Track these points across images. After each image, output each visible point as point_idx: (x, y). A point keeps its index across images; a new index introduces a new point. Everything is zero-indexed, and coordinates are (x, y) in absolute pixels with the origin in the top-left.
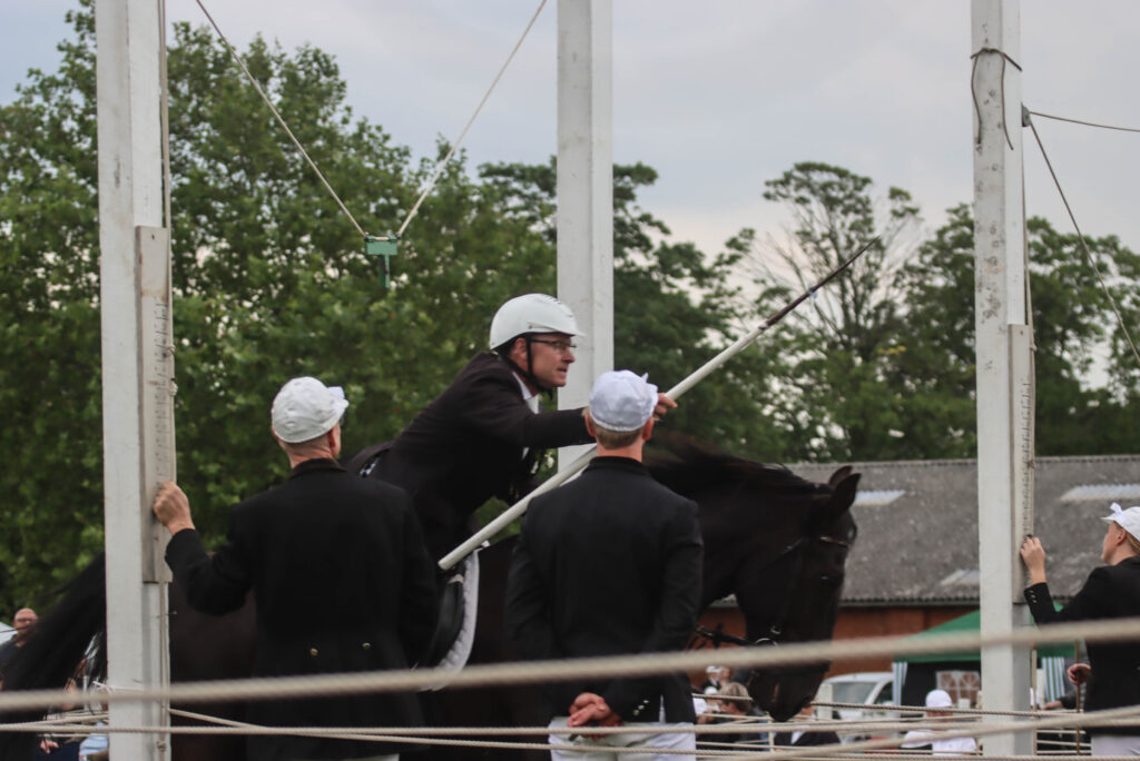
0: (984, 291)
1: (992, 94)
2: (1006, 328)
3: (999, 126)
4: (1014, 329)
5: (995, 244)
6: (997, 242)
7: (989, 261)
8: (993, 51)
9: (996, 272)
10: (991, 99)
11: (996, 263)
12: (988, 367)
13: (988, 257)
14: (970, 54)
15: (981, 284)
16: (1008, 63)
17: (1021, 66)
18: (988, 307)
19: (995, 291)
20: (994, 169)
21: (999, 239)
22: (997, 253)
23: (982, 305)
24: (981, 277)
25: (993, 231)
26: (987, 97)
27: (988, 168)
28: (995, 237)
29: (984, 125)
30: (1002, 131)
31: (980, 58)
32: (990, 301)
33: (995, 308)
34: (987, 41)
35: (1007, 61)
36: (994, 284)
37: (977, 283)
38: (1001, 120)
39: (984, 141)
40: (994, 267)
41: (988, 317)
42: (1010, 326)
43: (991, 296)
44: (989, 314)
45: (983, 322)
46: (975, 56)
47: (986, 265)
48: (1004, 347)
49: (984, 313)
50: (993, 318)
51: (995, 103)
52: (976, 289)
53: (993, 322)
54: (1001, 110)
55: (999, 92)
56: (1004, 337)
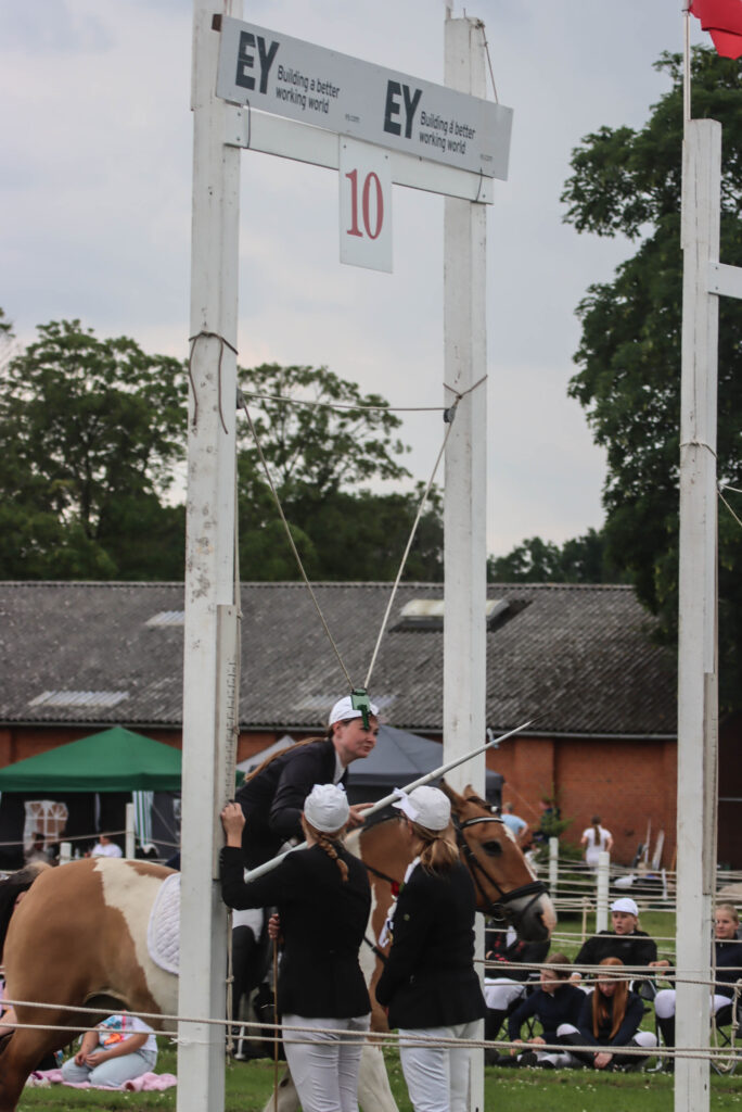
0: (195, 570)
1: (208, 377)
2: (215, 609)
3: (215, 409)
4: (223, 609)
5: (207, 525)
6: (208, 523)
7: (200, 541)
8: (211, 335)
9: (207, 553)
10: (207, 382)
11: (207, 543)
12: (196, 646)
13: (200, 537)
14: (189, 337)
15: (191, 563)
16: (225, 346)
17: (238, 350)
18: (197, 586)
19: (205, 571)
20: (208, 451)
21: (211, 521)
22: (209, 534)
23: (192, 585)
24: (192, 557)
25: (205, 512)
26: (204, 379)
27: (202, 450)
28: (207, 518)
29: (200, 407)
30: (217, 414)
31: (198, 341)
32: (200, 581)
33: (205, 588)
34: (205, 324)
35: (225, 345)
36: (204, 564)
37: (187, 562)
38: (216, 403)
39: (198, 423)
40: (205, 548)
41: (198, 596)
42: (219, 607)
43: (201, 576)
44: (199, 594)
45: (193, 601)
46: (194, 339)
47: (197, 545)
48: (212, 627)
49: (194, 592)
50: (202, 598)
51: (213, 386)
52: (187, 568)
53: (203, 602)
54: (217, 392)
55: (215, 376)
56: (213, 617)
